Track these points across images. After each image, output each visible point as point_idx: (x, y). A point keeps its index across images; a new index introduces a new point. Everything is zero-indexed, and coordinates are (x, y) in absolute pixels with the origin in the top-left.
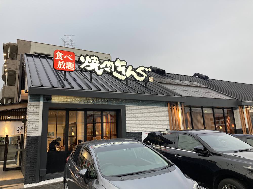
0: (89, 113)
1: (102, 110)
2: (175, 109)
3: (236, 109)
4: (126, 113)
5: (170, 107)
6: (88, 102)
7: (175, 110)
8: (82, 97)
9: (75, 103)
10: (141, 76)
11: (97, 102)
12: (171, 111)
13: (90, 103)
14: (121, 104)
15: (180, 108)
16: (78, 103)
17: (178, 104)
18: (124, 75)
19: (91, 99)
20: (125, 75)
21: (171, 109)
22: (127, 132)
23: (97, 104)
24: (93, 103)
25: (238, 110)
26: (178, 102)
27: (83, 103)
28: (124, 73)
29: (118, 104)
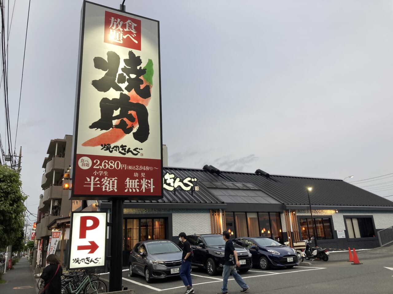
0: (143, 221)
1: (153, 218)
2: (217, 215)
3: (282, 213)
4: (173, 220)
5: (213, 214)
6: (142, 212)
7: (216, 217)
8: (137, 208)
9: (132, 213)
10: (187, 186)
11: (149, 212)
12: (213, 217)
13: (144, 213)
14: (169, 213)
15: (221, 214)
16: (134, 213)
17: (219, 211)
18: (172, 186)
19: (144, 209)
20: (174, 187)
21: (213, 215)
22: (173, 236)
23: (149, 213)
24: (145, 213)
25: (284, 214)
26: (219, 209)
27: (138, 213)
28: (172, 184)
29: (166, 212)
